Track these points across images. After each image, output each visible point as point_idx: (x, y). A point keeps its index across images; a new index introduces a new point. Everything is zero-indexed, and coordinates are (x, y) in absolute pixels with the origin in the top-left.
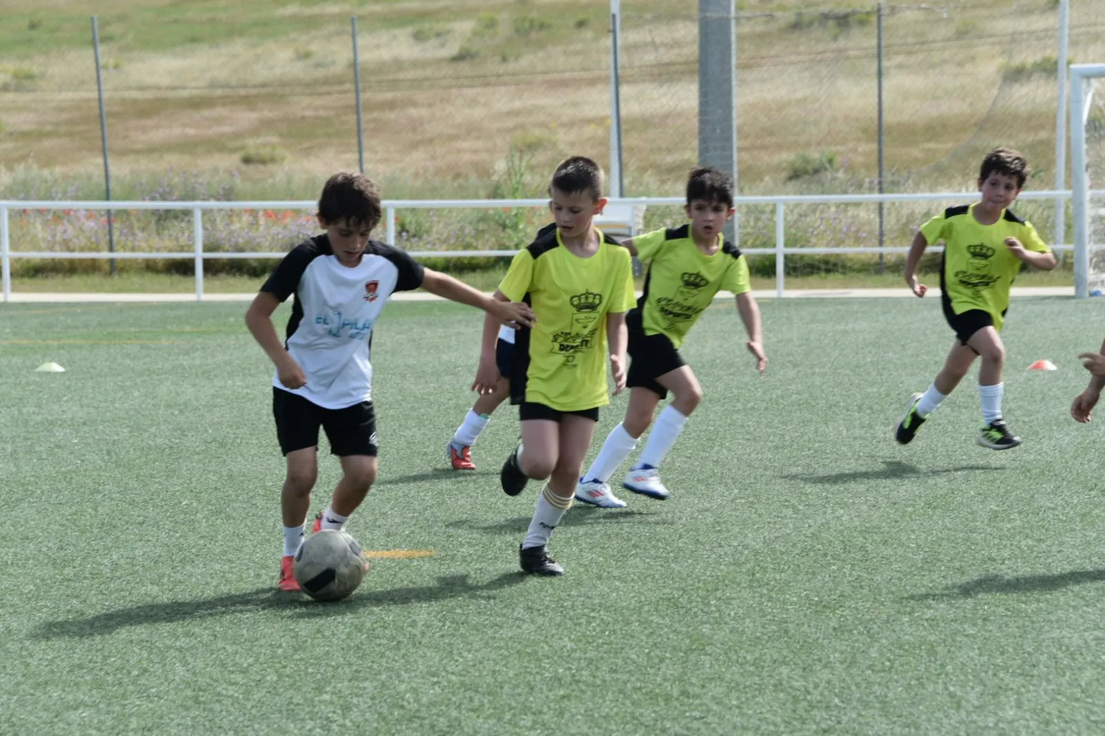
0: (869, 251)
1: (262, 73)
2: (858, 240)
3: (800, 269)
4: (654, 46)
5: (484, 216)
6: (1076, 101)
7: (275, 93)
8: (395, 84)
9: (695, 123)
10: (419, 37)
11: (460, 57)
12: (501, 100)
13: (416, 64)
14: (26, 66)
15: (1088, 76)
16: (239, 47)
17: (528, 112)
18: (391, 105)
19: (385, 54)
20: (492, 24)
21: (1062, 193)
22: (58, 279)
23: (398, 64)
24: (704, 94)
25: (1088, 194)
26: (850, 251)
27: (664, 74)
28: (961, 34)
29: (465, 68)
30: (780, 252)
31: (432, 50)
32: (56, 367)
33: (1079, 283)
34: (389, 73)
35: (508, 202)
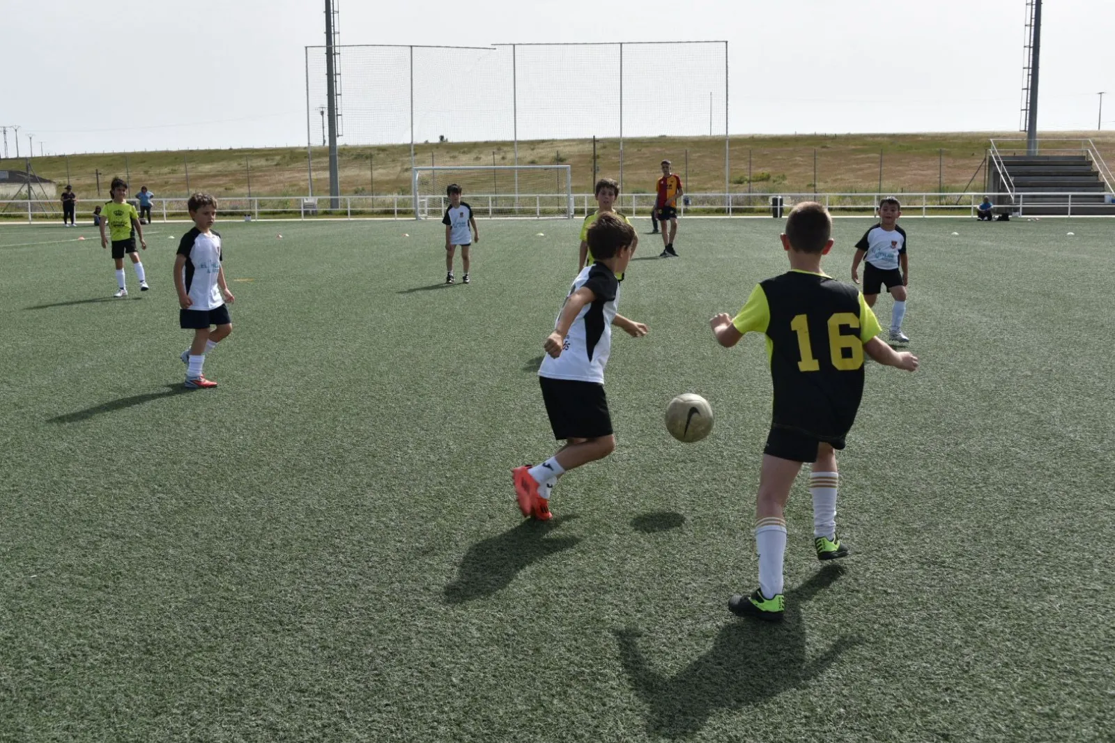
0: (370, 209)
1: (230, 169)
2: (368, 207)
3: (354, 213)
4: (322, 162)
5: (280, 202)
6: (415, 176)
7: (233, 173)
8: (261, 171)
9: (329, 180)
10: (267, 160)
11: (276, 165)
12: (287, 175)
13: (266, 166)
14: (174, 168)
15: (417, 170)
16: (225, 163)
17: (294, 177)
18: (260, 176)
19: (259, 164)
20: (284, 157)
21: (413, 196)
22: (177, 217)
23: (262, 166)
24: (331, 174)
25: (418, 196)
26: (365, 209)
27: (323, 169)
28: (393, 161)
29: (278, 167)
30: (349, 209)
31: (269, 163)
32: (172, 237)
33: (417, 217)
34: (259, 169)
35: (287, 198)
